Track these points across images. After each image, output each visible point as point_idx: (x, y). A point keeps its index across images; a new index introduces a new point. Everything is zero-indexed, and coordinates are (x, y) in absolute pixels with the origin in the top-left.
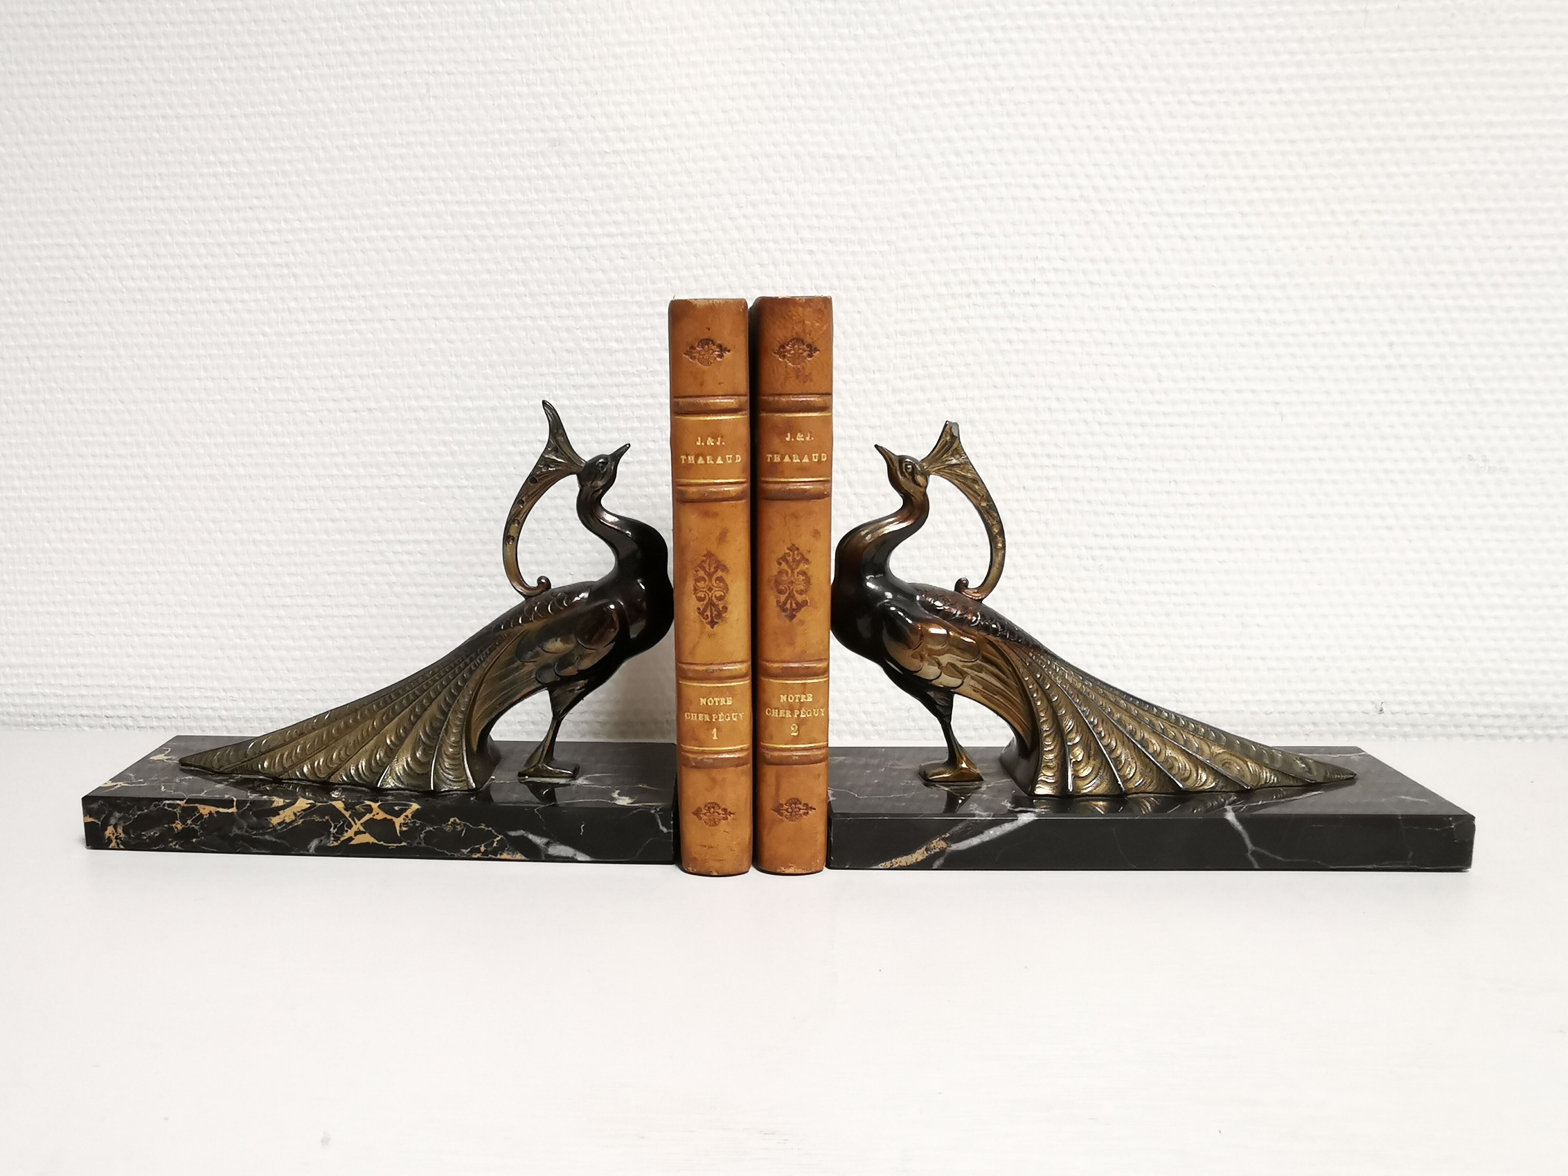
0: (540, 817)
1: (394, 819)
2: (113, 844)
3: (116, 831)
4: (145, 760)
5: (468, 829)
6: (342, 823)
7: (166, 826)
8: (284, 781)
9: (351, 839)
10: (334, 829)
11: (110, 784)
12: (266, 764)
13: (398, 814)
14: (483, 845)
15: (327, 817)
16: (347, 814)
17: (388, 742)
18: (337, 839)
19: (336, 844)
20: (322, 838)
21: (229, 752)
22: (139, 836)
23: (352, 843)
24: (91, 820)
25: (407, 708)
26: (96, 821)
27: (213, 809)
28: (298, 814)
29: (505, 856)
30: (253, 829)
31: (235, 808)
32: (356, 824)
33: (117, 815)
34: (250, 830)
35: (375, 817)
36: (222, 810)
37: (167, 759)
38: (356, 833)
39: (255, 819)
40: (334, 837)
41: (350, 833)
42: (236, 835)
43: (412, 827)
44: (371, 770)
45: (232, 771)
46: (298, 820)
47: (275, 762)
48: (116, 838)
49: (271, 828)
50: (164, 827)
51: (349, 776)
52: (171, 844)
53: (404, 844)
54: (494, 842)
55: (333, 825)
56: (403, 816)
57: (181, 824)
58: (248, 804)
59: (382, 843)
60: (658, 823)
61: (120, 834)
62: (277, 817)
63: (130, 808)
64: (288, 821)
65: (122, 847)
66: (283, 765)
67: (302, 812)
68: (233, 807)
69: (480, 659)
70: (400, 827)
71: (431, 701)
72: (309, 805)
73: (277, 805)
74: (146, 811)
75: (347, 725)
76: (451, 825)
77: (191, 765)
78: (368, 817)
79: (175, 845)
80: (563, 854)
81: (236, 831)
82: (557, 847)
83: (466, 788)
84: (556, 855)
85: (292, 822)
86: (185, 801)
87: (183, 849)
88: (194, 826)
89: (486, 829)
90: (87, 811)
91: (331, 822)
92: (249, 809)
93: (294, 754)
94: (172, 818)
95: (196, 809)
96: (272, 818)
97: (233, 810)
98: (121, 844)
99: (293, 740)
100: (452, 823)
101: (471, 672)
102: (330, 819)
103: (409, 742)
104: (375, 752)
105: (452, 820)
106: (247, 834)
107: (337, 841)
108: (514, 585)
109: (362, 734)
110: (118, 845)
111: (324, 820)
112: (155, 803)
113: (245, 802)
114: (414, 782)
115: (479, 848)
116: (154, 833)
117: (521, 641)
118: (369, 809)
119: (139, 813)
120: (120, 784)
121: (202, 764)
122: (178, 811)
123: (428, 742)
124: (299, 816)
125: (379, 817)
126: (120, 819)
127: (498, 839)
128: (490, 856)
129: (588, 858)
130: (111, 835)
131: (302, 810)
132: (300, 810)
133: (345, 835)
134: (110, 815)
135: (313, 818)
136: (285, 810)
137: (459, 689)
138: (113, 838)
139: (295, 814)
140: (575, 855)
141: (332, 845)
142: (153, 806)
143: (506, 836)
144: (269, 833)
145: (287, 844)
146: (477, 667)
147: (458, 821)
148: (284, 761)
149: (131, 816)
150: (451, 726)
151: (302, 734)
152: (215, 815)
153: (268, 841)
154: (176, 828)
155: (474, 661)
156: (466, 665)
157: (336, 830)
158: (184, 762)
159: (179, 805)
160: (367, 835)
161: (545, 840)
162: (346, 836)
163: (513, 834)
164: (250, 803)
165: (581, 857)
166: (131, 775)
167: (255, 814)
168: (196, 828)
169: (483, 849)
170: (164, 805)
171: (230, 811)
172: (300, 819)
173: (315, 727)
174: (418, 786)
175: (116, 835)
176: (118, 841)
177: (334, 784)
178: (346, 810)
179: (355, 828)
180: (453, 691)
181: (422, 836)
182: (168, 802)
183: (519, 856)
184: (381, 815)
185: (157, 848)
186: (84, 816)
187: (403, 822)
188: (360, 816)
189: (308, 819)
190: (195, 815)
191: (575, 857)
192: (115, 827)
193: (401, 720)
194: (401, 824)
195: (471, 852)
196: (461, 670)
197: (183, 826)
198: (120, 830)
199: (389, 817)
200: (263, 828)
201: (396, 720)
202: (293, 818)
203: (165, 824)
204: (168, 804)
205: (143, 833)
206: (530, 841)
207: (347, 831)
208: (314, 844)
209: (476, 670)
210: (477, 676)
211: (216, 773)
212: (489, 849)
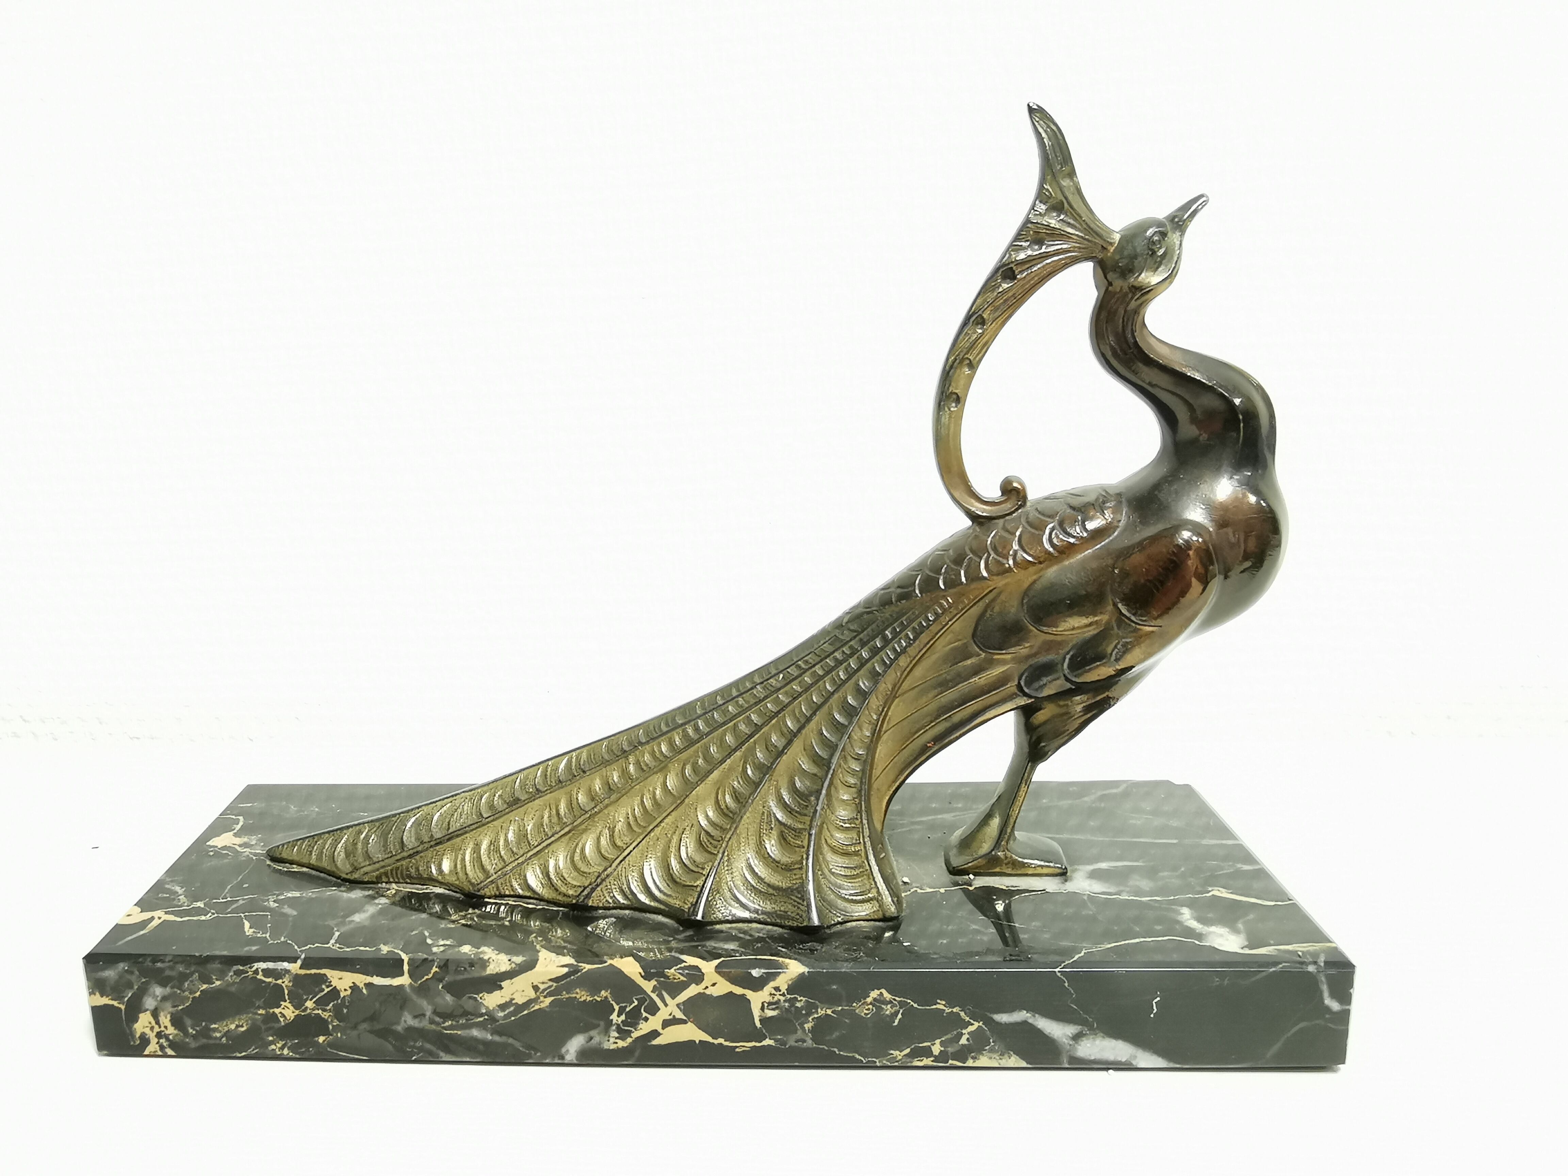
0: (1066, 984)
1: (749, 994)
2: (153, 1047)
3: (158, 1023)
4: (199, 847)
5: (909, 1013)
6: (636, 1003)
7: (261, 1011)
8: (487, 900)
9: (655, 1034)
10: (618, 1016)
11: (139, 916)
12: (446, 866)
13: (757, 985)
14: (938, 1041)
15: (603, 993)
16: (648, 986)
17: (704, 822)
18: (623, 1034)
19: (621, 1044)
20: (593, 1033)
21: (367, 837)
22: (206, 1033)
23: (656, 1042)
24: (105, 1001)
25: (735, 750)
26: (115, 1003)
27: (361, 980)
28: (542, 987)
29: (983, 1061)
30: (445, 1016)
31: (406, 975)
32: (666, 1005)
33: (159, 991)
34: (437, 1019)
35: (708, 992)
36: (378, 981)
37: (240, 846)
38: (666, 1024)
39: (449, 998)
40: (619, 1030)
41: (653, 1023)
42: (409, 1029)
43: (787, 1010)
44: (674, 881)
45: (377, 877)
46: (542, 999)
47: (463, 860)
48: (159, 1035)
49: (482, 1015)
50: (257, 1014)
51: (629, 894)
52: (273, 1047)
53: (768, 1042)
54: (962, 1034)
55: (617, 1008)
56: (769, 988)
57: (292, 1008)
58: (435, 969)
59: (721, 1041)
60: (1321, 993)
61: (166, 1027)
62: (497, 993)
63: (183, 977)
64: (520, 1000)
65: (170, 1052)
66: (482, 867)
67: (551, 983)
68: (402, 974)
69: (895, 650)
70: (762, 1009)
71: (791, 738)
72: (566, 970)
73: (497, 970)
74: (218, 983)
75: (609, 788)
76: (871, 1004)
77: (292, 863)
78: (693, 990)
79: (282, 1048)
80: (1110, 1056)
81: (408, 1020)
82: (1098, 1042)
83: (880, 915)
84: (1093, 1058)
85: (530, 1002)
86: (299, 962)
87: (297, 1056)
88: (320, 1012)
89: (948, 1010)
90: (97, 985)
91: (613, 1003)
92: (437, 978)
93: (502, 842)
94: (275, 996)
95: (323, 979)
96: (486, 995)
97: (404, 980)
98: (170, 1046)
99: (496, 814)
100: (875, 999)
101: (875, 677)
102: (609, 996)
103: (749, 821)
104: (675, 839)
105: (874, 994)
106: (433, 1027)
107: (623, 1039)
108: (957, 495)
109: (642, 802)
110: (162, 1048)
111: (599, 999)
112: (235, 968)
113: (426, 963)
114: (769, 907)
115: (929, 1047)
116: (237, 1025)
117: (985, 611)
118: (696, 976)
119: (205, 986)
120: (160, 916)
121: (313, 860)
122: (285, 983)
123: (790, 822)
124: (543, 992)
125: (715, 992)
126: (164, 999)
127: (971, 1029)
128: (950, 1062)
129: (1161, 1062)
130: (147, 1031)
131: (550, 980)
132: (545, 979)
133: (641, 1026)
134: (143, 991)
135: (574, 995)
136: (513, 980)
137: (851, 712)
138: (152, 1036)
139: (536, 988)
140: (1135, 1057)
141: (613, 1047)
142: (231, 973)
143: (989, 1022)
144: (481, 1026)
145: (517, 1044)
146: (887, 667)
147: (887, 996)
148: (484, 858)
149: (187, 993)
150: (836, 788)
151: (514, 803)
152: (364, 991)
153: (475, 1039)
154: (283, 1016)
155: (882, 654)
156: (862, 664)
157: (623, 1017)
158: (278, 855)
159: (287, 971)
160: (690, 1025)
161: (1071, 1030)
162: (644, 1028)
163: (1003, 1018)
164: (439, 967)
165: (1145, 1059)
166: (178, 889)
167: (449, 988)
168: (325, 1015)
169: (936, 1049)
170: (256, 972)
171: (396, 982)
172: (545, 997)
173: (541, 788)
174: (784, 916)
175: (157, 1029)
176: (162, 1041)
177: (597, 908)
178: (647, 977)
179: (664, 1013)
180: (837, 716)
181: (807, 1026)
182: (263, 965)
183: (1014, 1060)
184: (722, 987)
185: (244, 1054)
186: (90, 994)
187: (768, 999)
188: (675, 989)
189: (565, 995)
190: (324, 990)
191: (1134, 1063)
192: (155, 1014)
193: (726, 776)
194: (763, 1003)
195: (910, 1056)
196: (851, 674)
197: (297, 1012)
198: (165, 1020)
199: (738, 991)
200: (465, 1014)
201: (715, 774)
202: (532, 994)
203: (259, 1008)
204: (263, 970)
205: (213, 1026)
206: (1039, 1032)
207: (646, 1019)
208: (574, 1045)
209: (885, 672)
210: (886, 685)
211: (345, 880)
212: (950, 1050)
